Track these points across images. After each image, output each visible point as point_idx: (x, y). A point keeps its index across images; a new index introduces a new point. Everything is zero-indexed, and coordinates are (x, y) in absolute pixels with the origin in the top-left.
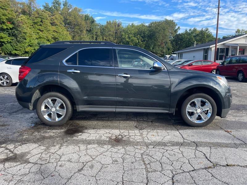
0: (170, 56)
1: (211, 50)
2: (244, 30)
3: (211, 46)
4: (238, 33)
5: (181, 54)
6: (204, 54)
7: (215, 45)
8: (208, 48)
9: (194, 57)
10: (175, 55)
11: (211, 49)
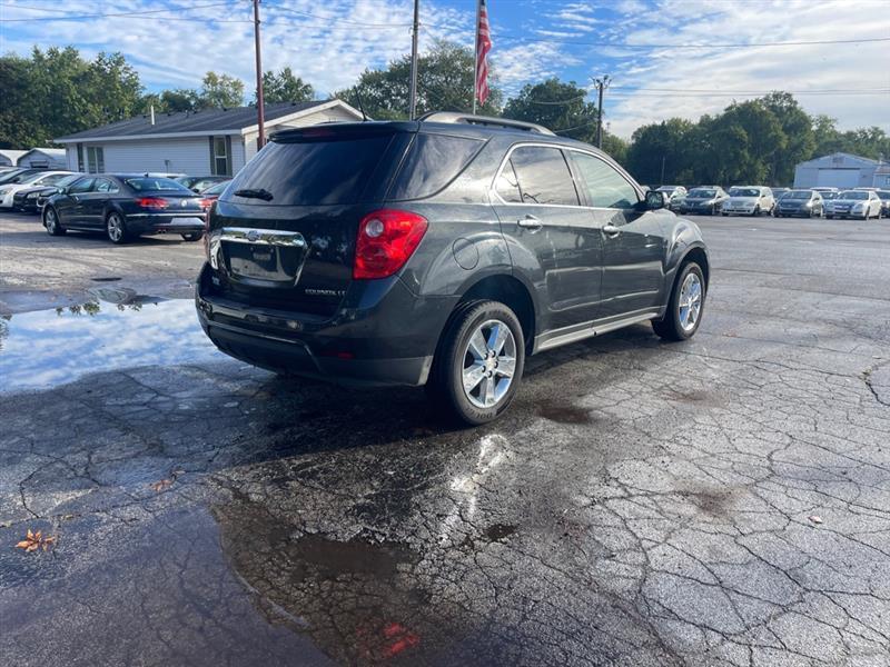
0: (25, 152)
1: (243, 144)
2: (228, 79)
3: (244, 131)
4: (213, 85)
5: (90, 150)
6: (212, 157)
7: (256, 127)
8: (228, 137)
9: (167, 162)
10: (62, 152)
11: (242, 138)
